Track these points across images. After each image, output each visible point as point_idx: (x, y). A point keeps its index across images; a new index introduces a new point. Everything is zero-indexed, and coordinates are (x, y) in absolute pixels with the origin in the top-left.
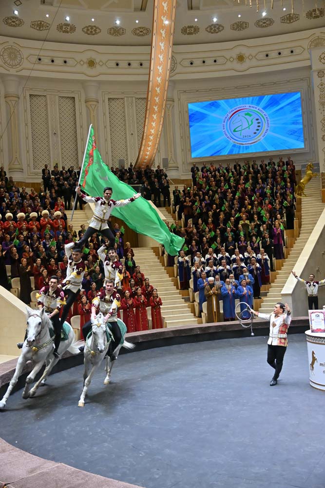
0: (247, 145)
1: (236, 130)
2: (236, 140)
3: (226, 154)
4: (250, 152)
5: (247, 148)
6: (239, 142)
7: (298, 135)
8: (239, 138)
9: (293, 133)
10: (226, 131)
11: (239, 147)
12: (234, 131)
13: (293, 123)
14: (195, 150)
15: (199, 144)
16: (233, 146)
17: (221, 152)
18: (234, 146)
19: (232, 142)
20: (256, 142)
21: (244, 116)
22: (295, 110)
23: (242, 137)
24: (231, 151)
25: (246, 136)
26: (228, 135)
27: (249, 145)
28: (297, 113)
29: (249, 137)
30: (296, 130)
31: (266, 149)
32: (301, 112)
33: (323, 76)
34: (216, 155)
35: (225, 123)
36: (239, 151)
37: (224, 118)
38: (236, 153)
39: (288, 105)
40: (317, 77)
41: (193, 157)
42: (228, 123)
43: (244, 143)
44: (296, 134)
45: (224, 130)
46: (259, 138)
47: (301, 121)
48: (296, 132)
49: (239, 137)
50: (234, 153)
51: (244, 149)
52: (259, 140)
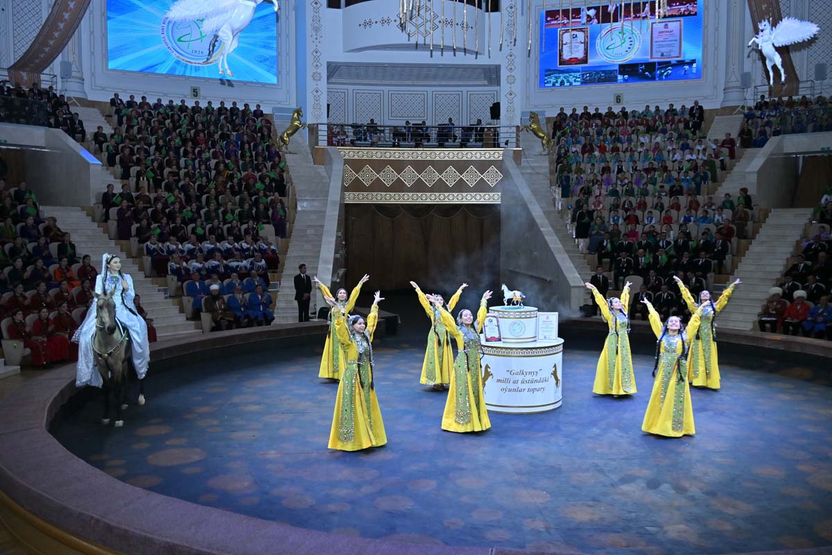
0: (197, 65)
1: (182, 39)
2: (180, 54)
3: (165, 73)
4: (202, 76)
5: (197, 69)
6: (186, 59)
7: (269, 64)
8: (186, 53)
9: (263, 60)
10: (166, 38)
11: (186, 66)
12: (179, 40)
13: (264, 47)
14: (114, 58)
15: (121, 50)
16: (176, 62)
17: (157, 69)
18: (178, 62)
19: (174, 55)
22: (267, 29)
23: (190, 52)
24: (173, 69)
25: (196, 52)
26: (170, 45)
27: (199, 65)
28: (270, 34)
29: (201, 54)
30: (268, 57)
32: (276, 32)
34: (149, 71)
35: (165, 26)
36: (185, 72)
38: (181, 74)
41: (110, 67)
42: (171, 26)
43: (193, 61)
44: (267, 63)
45: (163, 36)
47: (275, 46)
48: (267, 59)
49: (187, 50)
50: (177, 73)
51: (193, 70)
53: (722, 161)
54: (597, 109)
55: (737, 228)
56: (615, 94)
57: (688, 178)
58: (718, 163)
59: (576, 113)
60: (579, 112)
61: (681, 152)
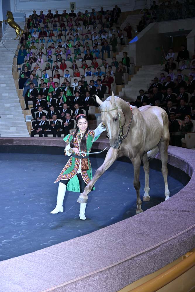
53: (122, 39)
54: (57, 12)
55: (116, 78)
56: (70, 3)
57: (97, 50)
58: (118, 40)
59: (43, 14)
60: (45, 13)
61: (99, 34)
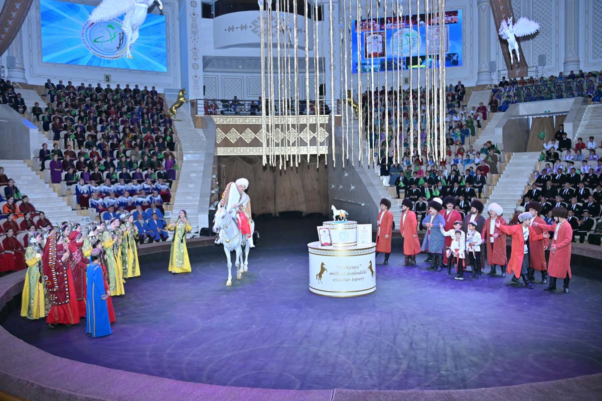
0: (108, 59)
1: (97, 40)
2: (96, 51)
3: (85, 64)
4: (112, 67)
5: (109, 62)
6: (99, 54)
7: (161, 58)
8: (100, 50)
9: (156, 55)
10: (85, 40)
11: (100, 60)
12: (95, 41)
13: (157, 46)
14: (46, 54)
15: (54, 48)
17: (79, 62)
18: (94, 57)
19: (92, 52)
20: (118, 57)
21: (107, 27)
23: (103, 49)
24: (91, 62)
25: (107, 49)
26: (88, 44)
27: (110, 59)
28: (161, 37)
29: (111, 51)
30: (160, 53)
31: (129, 67)
32: (165, 36)
33: (196, 6)
34: (73, 63)
35: (85, 31)
36: (100, 63)
37: (84, 25)
38: (97, 65)
39: (152, 26)
40: (190, 5)
41: (44, 60)
42: (89, 31)
43: (105, 56)
44: (159, 57)
45: (83, 38)
46: (122, 54)
47: (165, 45)
48: (160, 55)
50: (94, 65)
51: (106, 63)
52: (122, 56)
53: (478, 121)
54: (392, 88)
55: (490, 166)
56: (404, 77)
58: (475, 122)
